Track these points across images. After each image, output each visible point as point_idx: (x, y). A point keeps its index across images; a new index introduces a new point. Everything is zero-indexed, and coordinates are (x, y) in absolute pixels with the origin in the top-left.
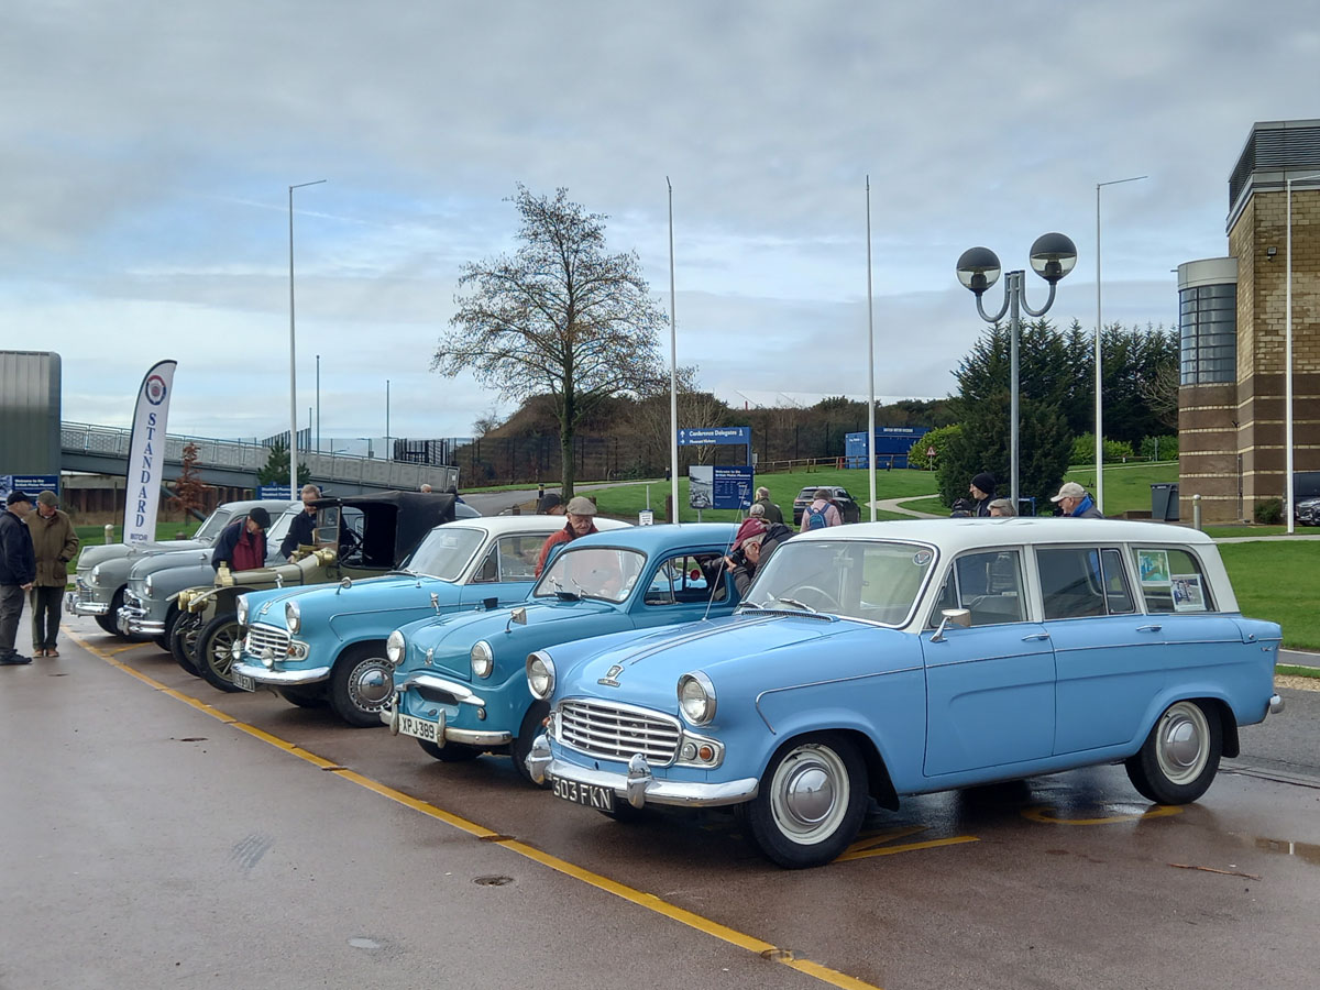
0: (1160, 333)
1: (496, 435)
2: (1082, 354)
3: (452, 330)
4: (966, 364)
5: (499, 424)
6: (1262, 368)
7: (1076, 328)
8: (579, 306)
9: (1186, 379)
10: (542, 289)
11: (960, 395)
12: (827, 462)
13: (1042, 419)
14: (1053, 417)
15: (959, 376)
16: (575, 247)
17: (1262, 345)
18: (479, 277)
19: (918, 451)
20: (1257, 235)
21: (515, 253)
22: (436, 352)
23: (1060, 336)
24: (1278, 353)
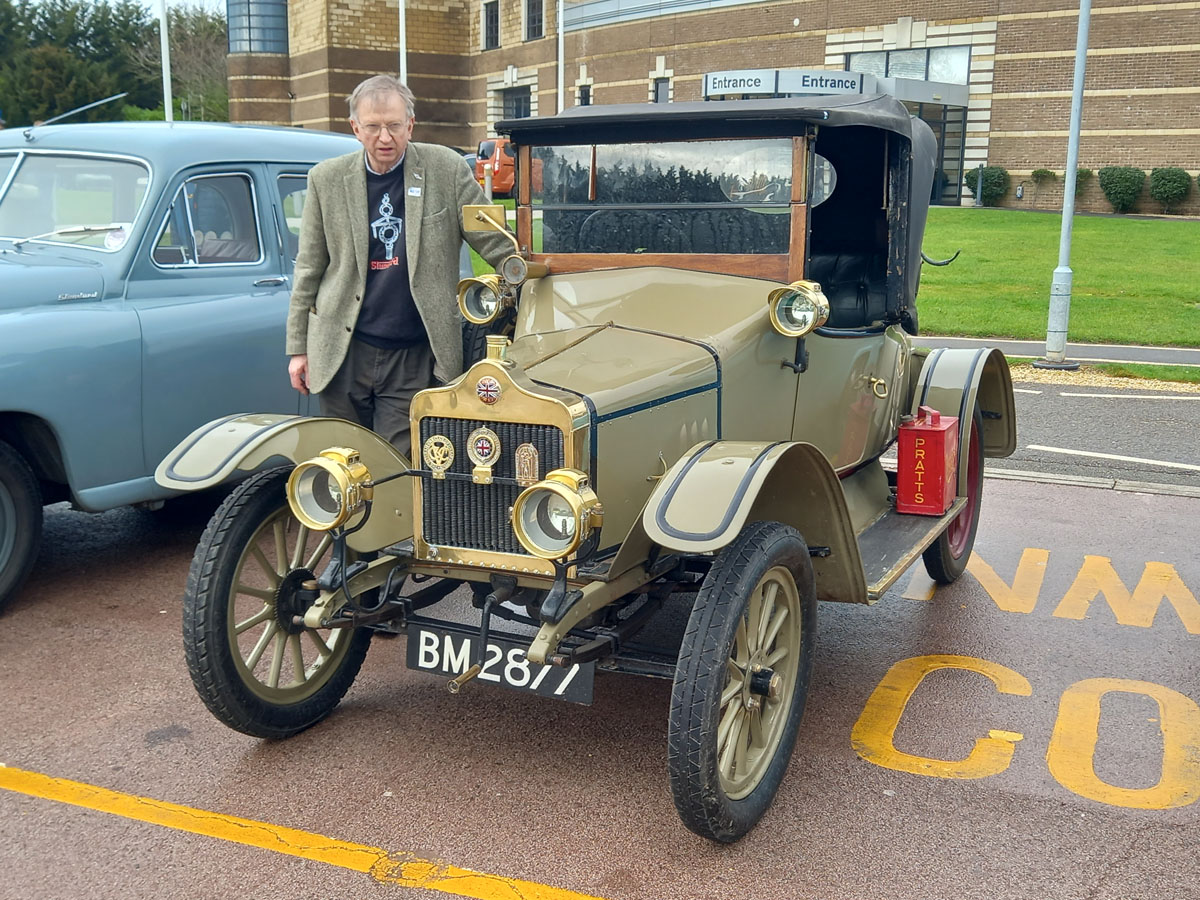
9: (237, 49)
17: (334, 17)
24: (349, 27)
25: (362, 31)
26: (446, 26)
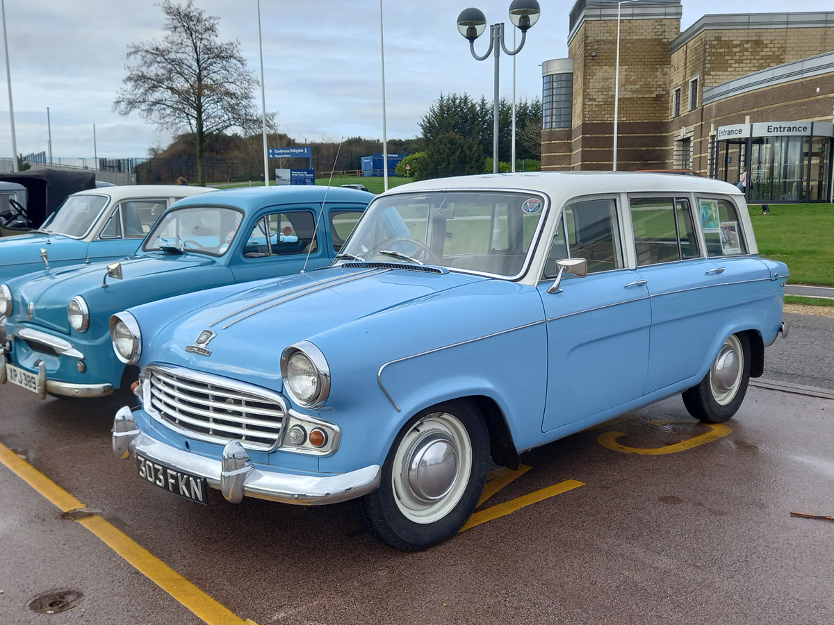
0: (526, 104)
1: (161, 156)
2: (486, 115)
3: (124, 87)
4: (425, 119)
5: (163, 150)
6: (587, 119)
7: (483, 100)
8: (204, 73)
9: (545, 127)
10: (180, 63)
11: (422, 136)
12: (352, 173)
13: (470, 148)
14: (476, 146)
15: (422, 126)
16: (200, 36)
17: (587, 106)
18: (140, 53)
19: (401, 167)
20: (586, 45)
21: (162, 38)
22: (115, 100)
23: (475, 105)
24: (595, 111)
25: (603, 112)
26: (654, 105)
